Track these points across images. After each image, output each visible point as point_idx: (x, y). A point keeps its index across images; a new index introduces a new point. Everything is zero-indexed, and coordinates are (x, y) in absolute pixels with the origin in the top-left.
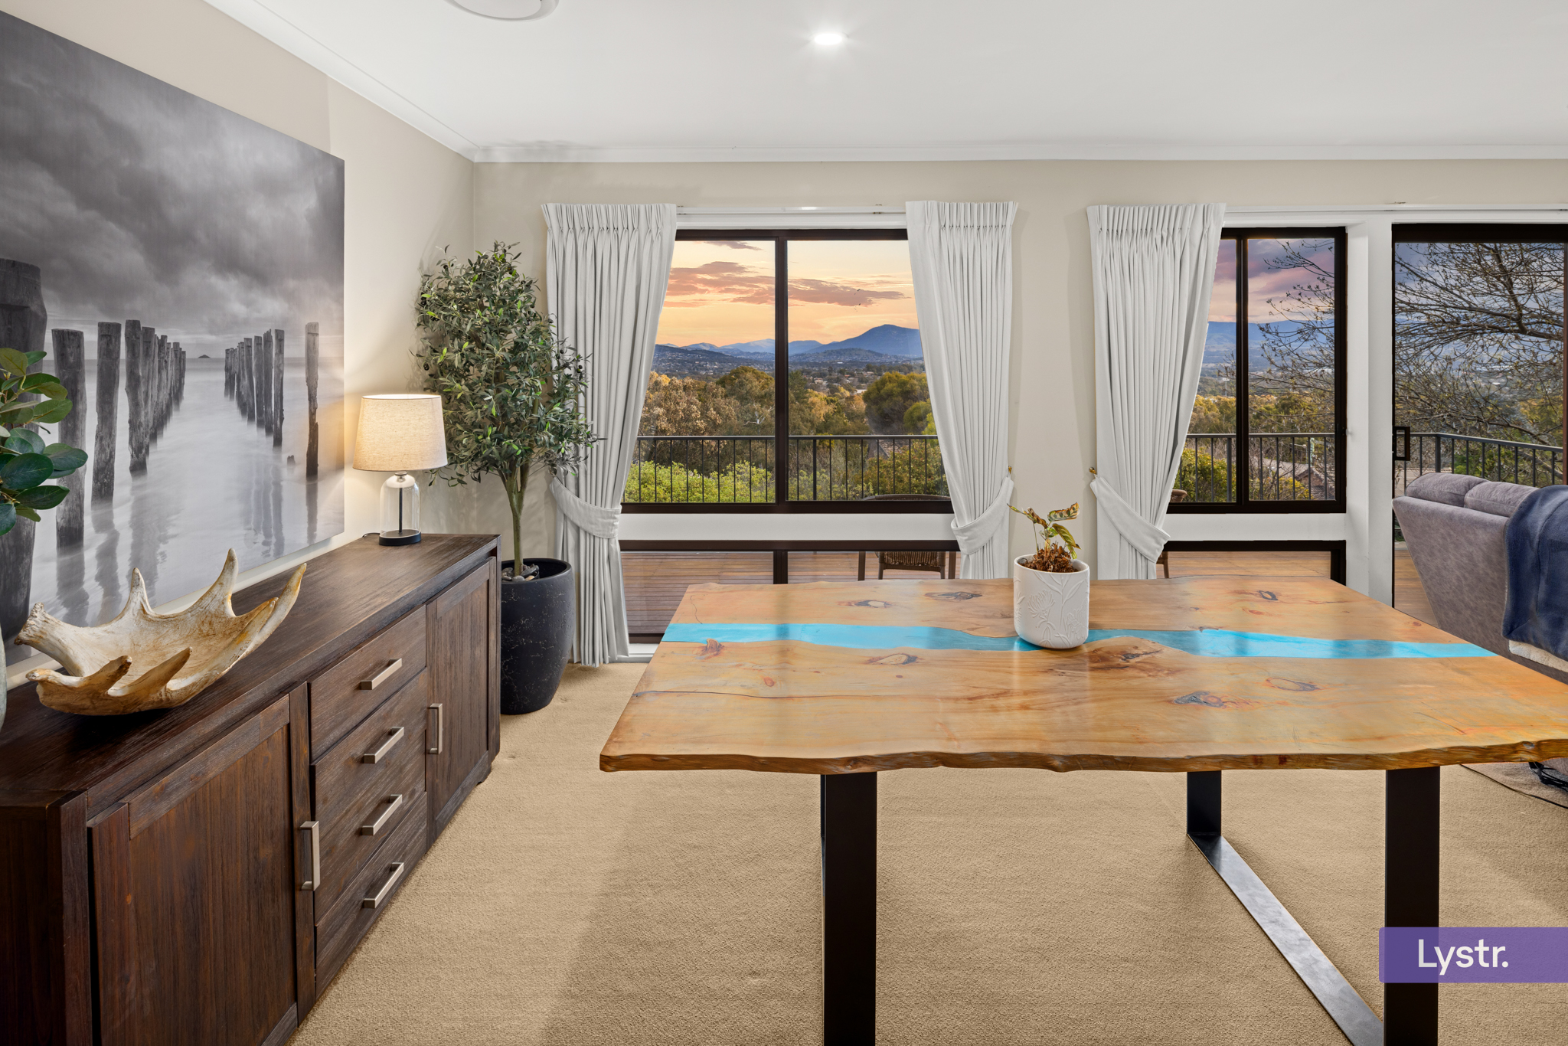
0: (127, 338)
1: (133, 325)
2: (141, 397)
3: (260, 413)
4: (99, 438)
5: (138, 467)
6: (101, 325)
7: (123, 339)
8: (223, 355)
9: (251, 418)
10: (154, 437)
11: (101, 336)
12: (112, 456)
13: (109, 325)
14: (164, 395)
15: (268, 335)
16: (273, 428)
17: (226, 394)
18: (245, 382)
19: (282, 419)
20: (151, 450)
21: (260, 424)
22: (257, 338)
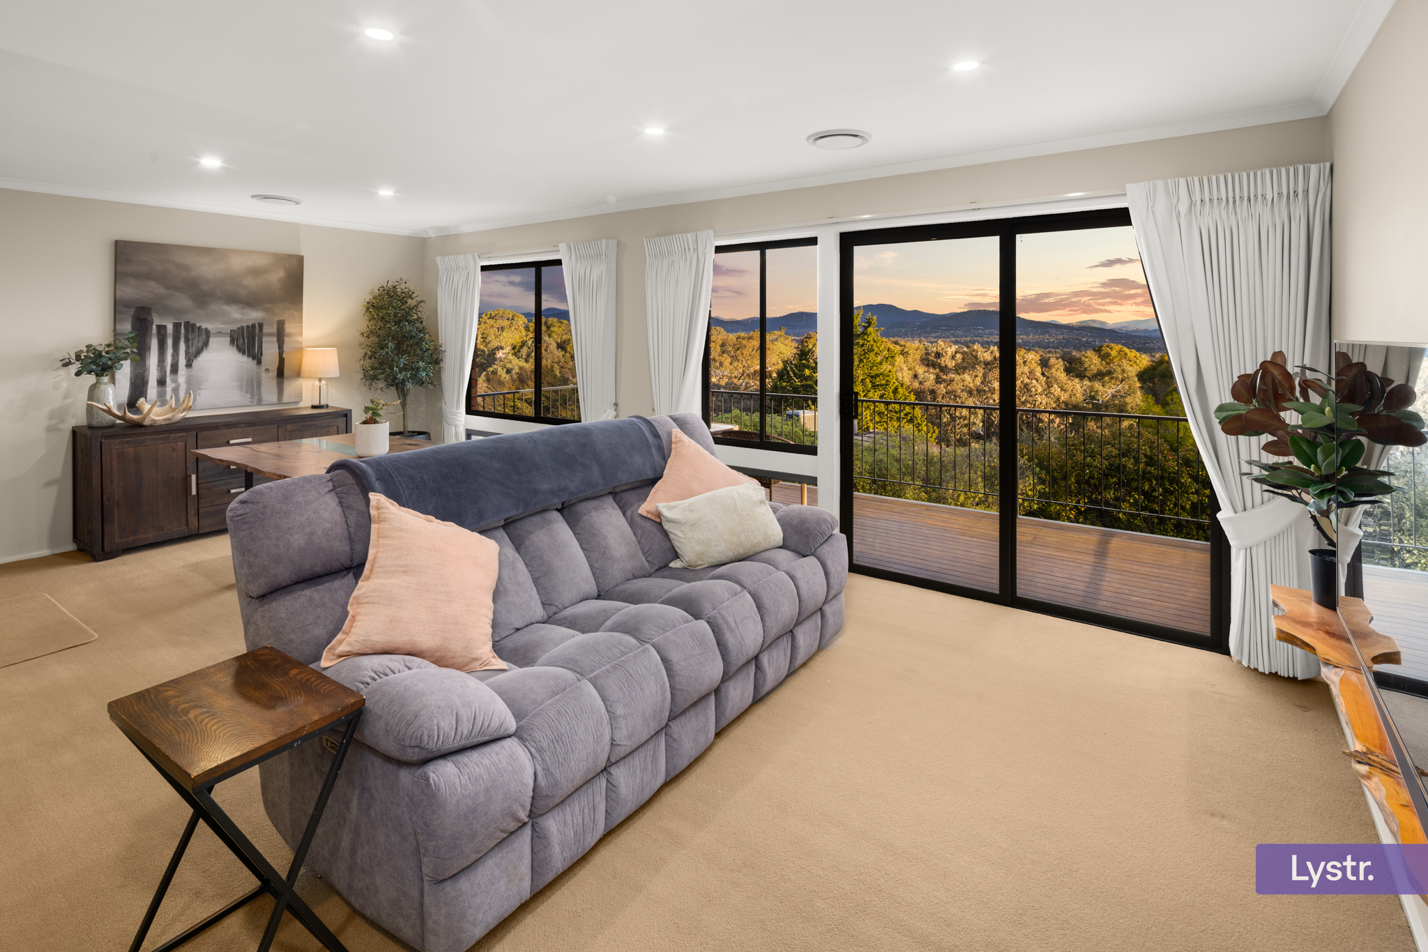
0: (184, 327)
1: (187, 323)
2: (190, 344)
3: (249, 351)
4: (173, 356)
5: (189, 365)
6: (174, 323)
7: (183, 327)
8: (229, 332)
9: (244, 353)
10: (196, 357)
11: (174, 326)
12: (178, 361)
13: (177, 323)
14: (200, 344)
15: (253, 326)
16: (257, 358)
17: (230, 344)
18: (241, 341)
19: (262, 355)
20: (194, 361)
21: (249, 356)
22: (248, 327)
